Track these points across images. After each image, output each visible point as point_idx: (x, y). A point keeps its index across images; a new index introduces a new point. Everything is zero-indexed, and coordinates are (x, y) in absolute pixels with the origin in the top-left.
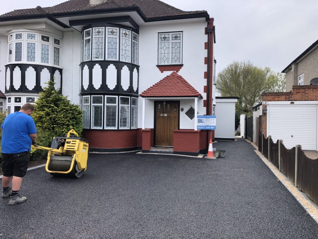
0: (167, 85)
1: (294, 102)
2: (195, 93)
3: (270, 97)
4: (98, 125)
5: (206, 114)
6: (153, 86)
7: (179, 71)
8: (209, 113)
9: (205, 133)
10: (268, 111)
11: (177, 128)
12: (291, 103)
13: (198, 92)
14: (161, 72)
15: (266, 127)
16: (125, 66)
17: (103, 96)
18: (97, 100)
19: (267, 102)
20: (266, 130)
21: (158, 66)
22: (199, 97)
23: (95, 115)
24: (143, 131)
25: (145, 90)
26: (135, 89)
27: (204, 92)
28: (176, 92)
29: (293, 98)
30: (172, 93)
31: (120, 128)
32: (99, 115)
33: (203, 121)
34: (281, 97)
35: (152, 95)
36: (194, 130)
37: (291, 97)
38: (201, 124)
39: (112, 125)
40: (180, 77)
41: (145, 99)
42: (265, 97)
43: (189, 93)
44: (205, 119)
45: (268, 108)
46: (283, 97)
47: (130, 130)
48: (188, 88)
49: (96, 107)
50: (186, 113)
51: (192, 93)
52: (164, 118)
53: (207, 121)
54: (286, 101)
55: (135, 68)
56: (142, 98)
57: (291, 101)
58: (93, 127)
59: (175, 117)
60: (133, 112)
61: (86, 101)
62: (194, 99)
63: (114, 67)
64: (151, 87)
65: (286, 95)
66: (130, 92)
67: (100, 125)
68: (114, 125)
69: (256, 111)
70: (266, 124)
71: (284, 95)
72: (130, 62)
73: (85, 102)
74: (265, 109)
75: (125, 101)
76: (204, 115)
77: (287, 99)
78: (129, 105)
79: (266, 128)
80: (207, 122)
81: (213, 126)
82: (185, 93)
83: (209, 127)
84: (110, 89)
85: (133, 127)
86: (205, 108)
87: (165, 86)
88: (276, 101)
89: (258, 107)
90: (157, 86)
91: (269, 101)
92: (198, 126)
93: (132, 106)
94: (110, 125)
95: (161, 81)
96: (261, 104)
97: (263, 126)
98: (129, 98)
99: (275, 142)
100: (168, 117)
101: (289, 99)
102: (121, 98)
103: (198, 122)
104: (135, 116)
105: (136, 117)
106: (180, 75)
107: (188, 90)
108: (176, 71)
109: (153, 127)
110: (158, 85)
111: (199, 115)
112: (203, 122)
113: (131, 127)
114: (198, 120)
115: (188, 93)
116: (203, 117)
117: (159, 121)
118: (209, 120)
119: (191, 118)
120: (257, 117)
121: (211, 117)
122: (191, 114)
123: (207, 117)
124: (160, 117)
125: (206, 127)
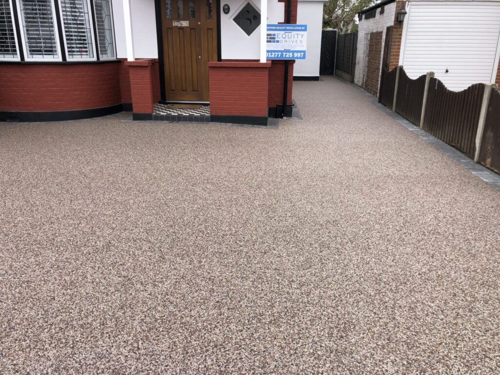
5: (283, 21)
8: (290, 17)
9: (280, 70)
10: (406, 17)
11: (216, 57)
24: (129, 66)
31: (69, 59)
33: (276, 39)
36: (259, 60)
38: (273, 46)
39: (45, 51)
44: (283, 32)
47: (98, 63)
50: (235, 20)
52: (181, 31)
53: (287, 39)
59: (208, 29)
60: (99, 14)
67: (11, 51)
68: (51, 51)
69: (371, 20)
76: (279, 23)
80: (286, 41)
81: (300, 52)
83: (291, 54)
85: (104, 56)
86: (283, 4)
92: (267, 52)
94: (40, 51)
97: (393, 51)
99: (457, 88)
100: (191, 28)
103: (268, 42)
104: (106, 26)
105: (112, 30)
109: (155, 56)
111: (270, 22)
112: (278, 42)
113: (100, 56)
114: (268, 35)
116: (278, 28)
117: (170, 38)
118: (293, 36)
119: (249, 32)
120: (374, 31)
121: (296, 28)
122: (249, 22)
123: (287, 28)
124: (172, 28)
125: (284, 53)
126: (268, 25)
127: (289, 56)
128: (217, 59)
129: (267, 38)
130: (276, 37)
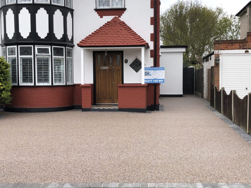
0: (109, 32)
1: (248, 50)
2: (141, 42)
3: (223, 46)
4: (28, 81)
5: (153, 66)
6: (92, 33)
7: (121, 16)
8: (156, 64)
9: (153, 87)
10: (220, 62)
11: (121, 82)
12: (246, 52)
13: (145, 41)
14: (101, 17)
15: (219, 79)
16: (57, 10)
17: (32, 46)
18: (25, 51)
19: (220, 51)
20: (219, 82)
21: (96, 10)
22: (146, 46)
23: (23, 69)
24: (82, 87)
25: (83, 39)
26: (70, 38)
27: (151, 40)
28: (119, 41)
29: (247, 46)
30: (115, 42)
31: (54, 84)
32: (28, 69)
33: (150, 74)
34: (235, 45)
35: (91, 45)
36: (141, 84)
37: (246, 45)
38: (148, 77)
39: (44, 81)
40: (123, 23)
41: (84, 49)
42: (217, 45)
43: (135, 42)
44: (153, 71)
45: (220, 58)
46: (237, 45)
47: (66, 86)
48: (133, 37)
49: (24, 60)
50: (130, 66)
51: (138, 42)
52: (105, 71)
54: (241, 49)
55: (69, 12)
56: (80, 48)
57: (245, 50)
58: (21, 84)
59: (117, 70)
60: (68, 64)
61: (12, 52)
62: (141, 49)
63: (45, 12)
64: (89, 35)
65: (240, 43)
66: (65, 41)
67: (30, 81)
68: (47, 81)
69: (208, 62)
70: (219, 76)
71: (238, 43)
72: (64, 5)
73: (10, 53)
74: (218, 59)
75: (58, 52)
76: (151, 67)
77: (241, 47)
78: (64, 57)
79: (219, 81)
80: (155, 75)
81: (162, 79)
82: (130, 42)
83: (157, 80)
84: (41, 38)
85: (69, 83)
86: (153, 59)
87: (106, 34)
88: (229, 49)
89: (209, 57)
90: (96, 33)
91: (222, 50)
92: (145, 79)
93: (67, 57)
94: (42, 81)
95: (101, 28)
96: (213, 54)
97: (216, 78)
98: (63, 48)
99: (228, 93)
100: (109, 70)
101: (244, 47)
102: (54, 48)
103: (145, 75)
104: (70, 69)
105: (72, 71)
106: (122, 21)
107: (134, 38)
108: (117, 16)
109: (92, 83)
110: (98, 33)
111: (146, 67)
112: (151, 75)
113: (67, 83)
114: (145, 72)
115: (133, 42)
116: (150, 69)
117: (99, 74)
118: (158, 73)
119: (137, 71)
120: (209, 69)
121: (159, 69)
122: (137, 66)
123: (155, 69)
124: (100, 70)
125: (154, 80)
126: (145, 68)
127: (156, 81)
128: (121, 83)
129: (145, 74)
130: (150, 73)
